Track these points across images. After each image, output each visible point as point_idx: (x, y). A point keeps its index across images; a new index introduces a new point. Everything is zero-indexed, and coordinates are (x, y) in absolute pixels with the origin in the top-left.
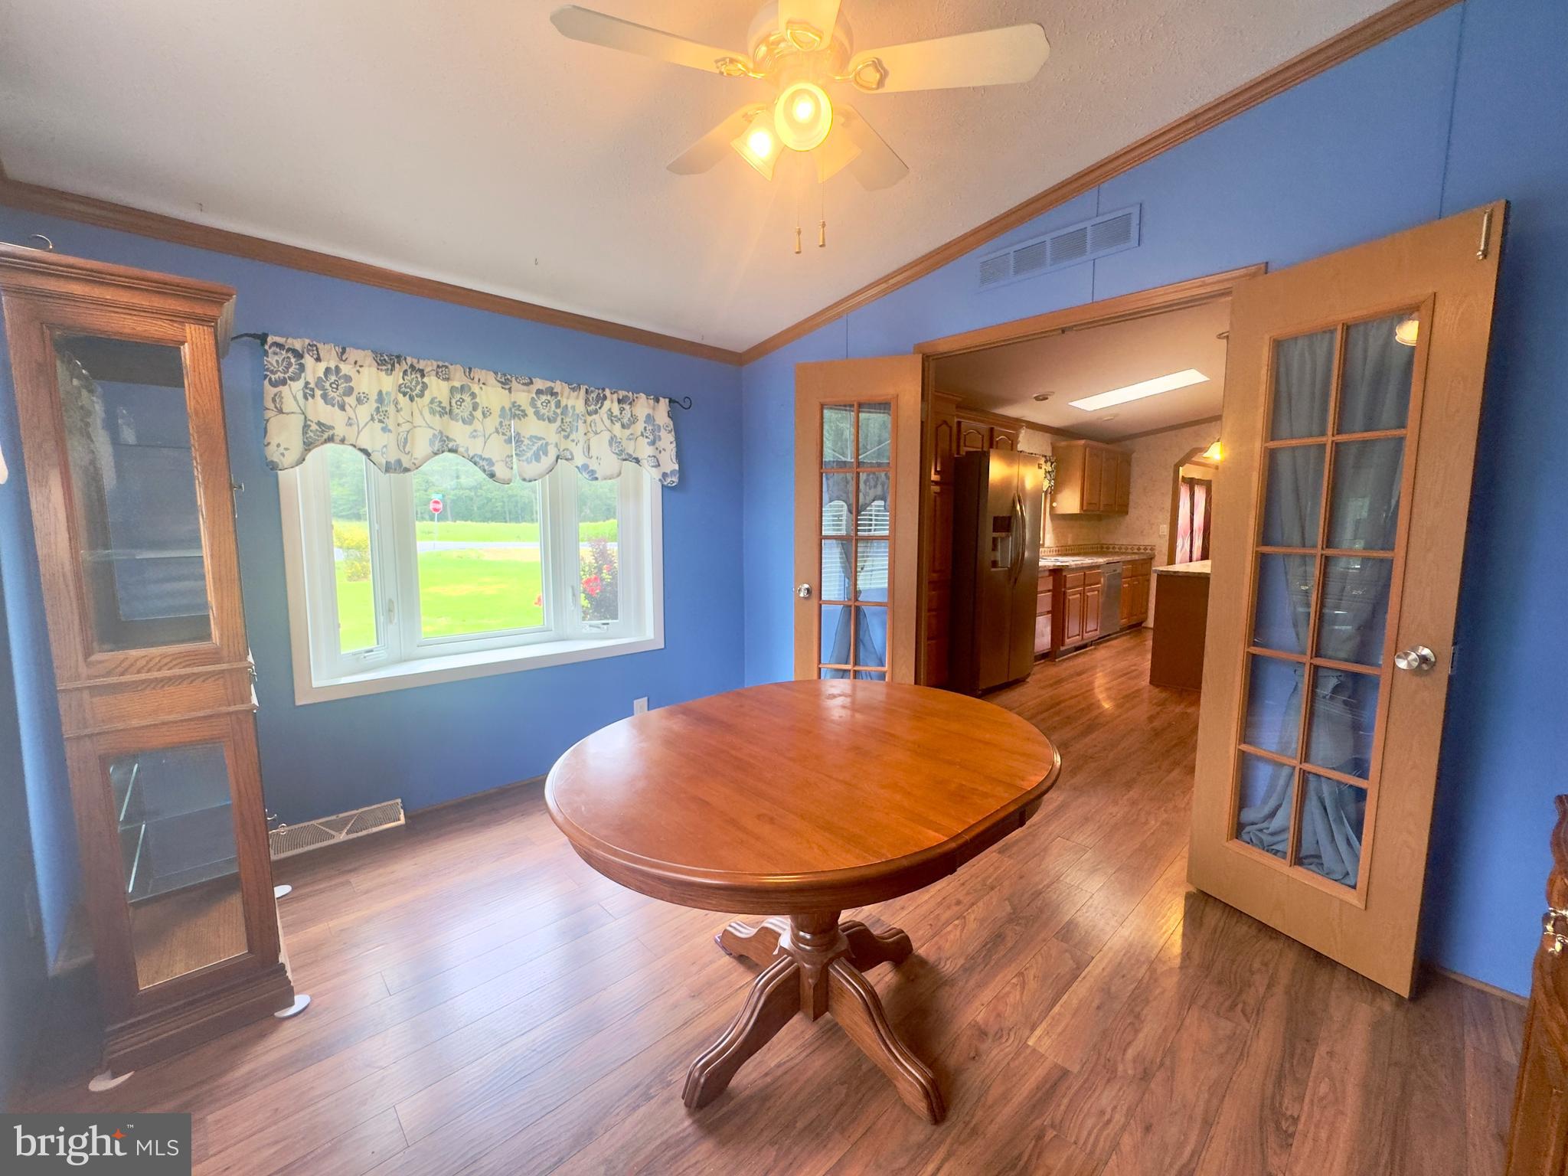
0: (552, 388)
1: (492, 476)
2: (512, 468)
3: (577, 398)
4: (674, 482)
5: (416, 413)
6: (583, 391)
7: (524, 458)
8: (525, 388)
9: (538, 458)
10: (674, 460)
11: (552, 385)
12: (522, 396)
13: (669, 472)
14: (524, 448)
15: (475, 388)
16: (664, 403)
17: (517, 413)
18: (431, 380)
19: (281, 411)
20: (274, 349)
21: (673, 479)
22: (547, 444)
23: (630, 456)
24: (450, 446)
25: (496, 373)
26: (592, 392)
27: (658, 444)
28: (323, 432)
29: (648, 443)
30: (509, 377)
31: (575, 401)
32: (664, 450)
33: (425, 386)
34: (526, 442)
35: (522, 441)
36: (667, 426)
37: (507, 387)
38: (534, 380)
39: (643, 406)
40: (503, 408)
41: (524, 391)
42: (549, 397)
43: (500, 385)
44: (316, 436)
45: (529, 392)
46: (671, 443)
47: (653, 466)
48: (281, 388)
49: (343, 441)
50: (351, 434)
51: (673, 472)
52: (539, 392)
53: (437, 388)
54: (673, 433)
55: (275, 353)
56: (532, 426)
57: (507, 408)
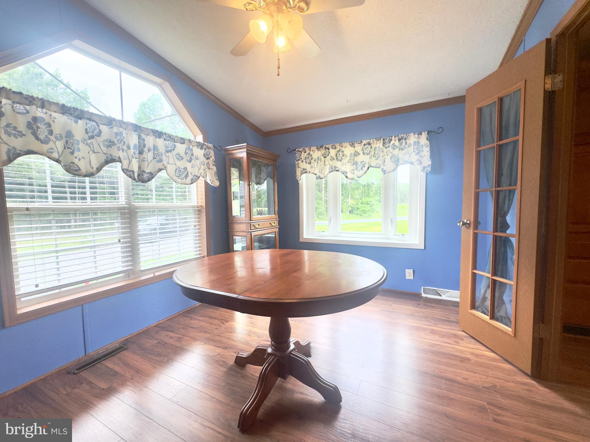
0: (369, 142)
1: (347, 177)
2: (354, 174)
3: (380, 143)
4: (428, 170)
5: (326, 161)
6: (382, 139)
7: (358, 170)
8: (359, 145)
9: (362, 169)
10: (429, 160)
11: (369, 141)
12: (358, 148)
13: (426, 166)
14: (358, 166)
15: (343, 149)
16: (424, 135)
17: (356, 154)
18: (331, 150)
19: (299, 167)
20: (298, 152)
21: (428, 169)
22: (365, 163)
23: (407, 161)
24: (336, 169)
25: (349, 143)
26: (386, 139)
27: (421, 154)
28: (304, 171)
29: (415, 154)
30: (354, 142)
31: (379, 144)
32: (425, 156)
33: (329, 152)
34: (359, 164)
35: (358, 164)
36: (426, 144)
37: (353, 146)
38: (362, 141)
39: (412, 138)
40: (351, 154)
41: (359, 146)
42: (368, 146)
43: (350, 146)
44: (305, 171)
45: (361, 146)
46: (428, 152)
47: (418, 164)
48: (299, 161)
49: (309, 172)
50: (312, 170)
51: (428, 166)
52: (365, 145)
53: (333, 152)
54: (429, 147)
55: (298, 153)
56: (361, 158)
57: (353, 153)
